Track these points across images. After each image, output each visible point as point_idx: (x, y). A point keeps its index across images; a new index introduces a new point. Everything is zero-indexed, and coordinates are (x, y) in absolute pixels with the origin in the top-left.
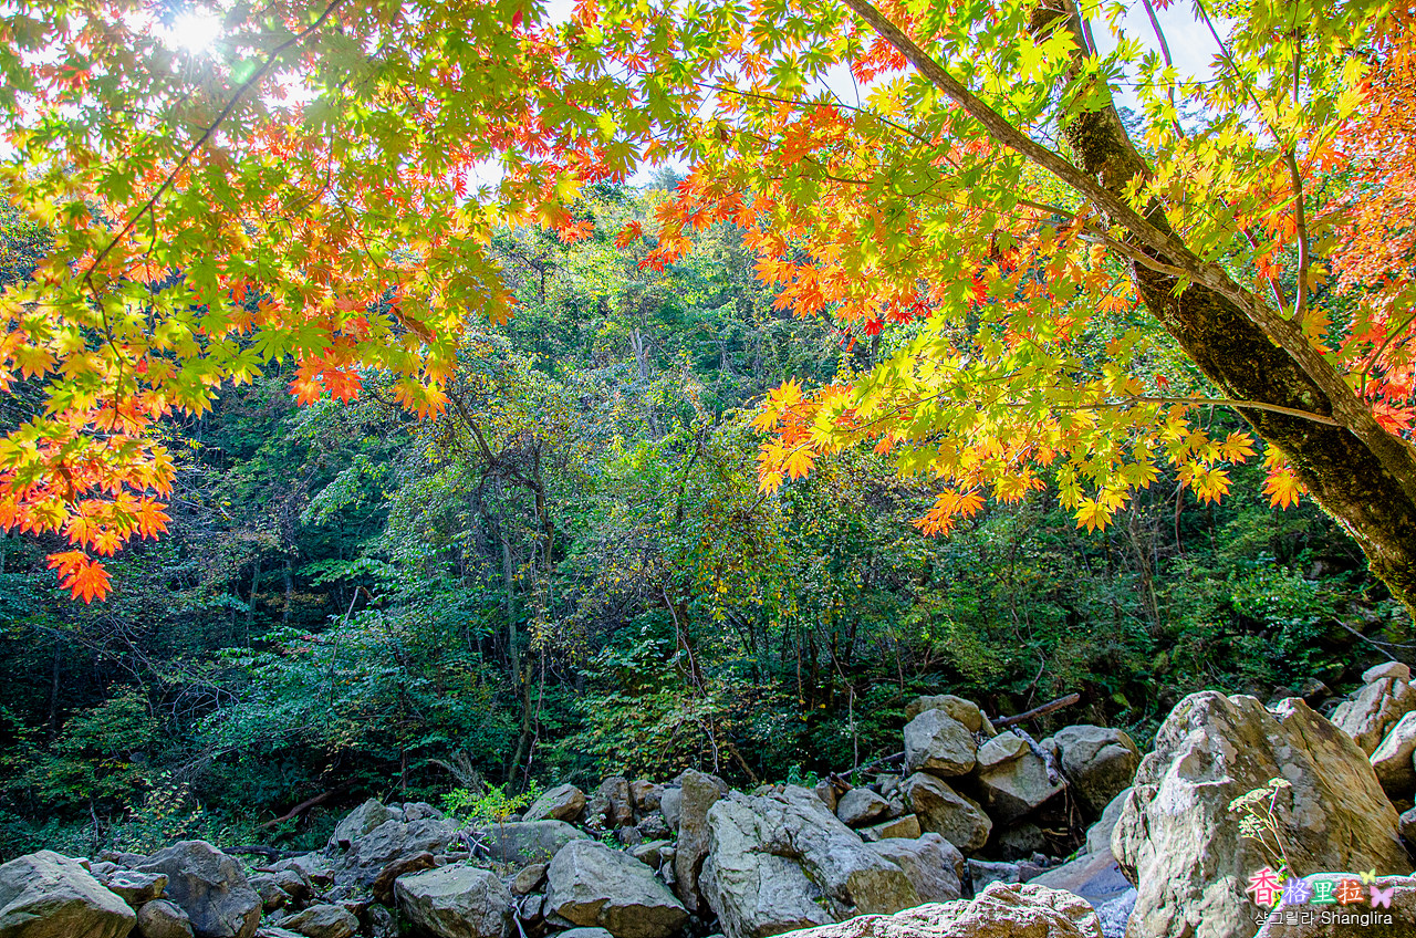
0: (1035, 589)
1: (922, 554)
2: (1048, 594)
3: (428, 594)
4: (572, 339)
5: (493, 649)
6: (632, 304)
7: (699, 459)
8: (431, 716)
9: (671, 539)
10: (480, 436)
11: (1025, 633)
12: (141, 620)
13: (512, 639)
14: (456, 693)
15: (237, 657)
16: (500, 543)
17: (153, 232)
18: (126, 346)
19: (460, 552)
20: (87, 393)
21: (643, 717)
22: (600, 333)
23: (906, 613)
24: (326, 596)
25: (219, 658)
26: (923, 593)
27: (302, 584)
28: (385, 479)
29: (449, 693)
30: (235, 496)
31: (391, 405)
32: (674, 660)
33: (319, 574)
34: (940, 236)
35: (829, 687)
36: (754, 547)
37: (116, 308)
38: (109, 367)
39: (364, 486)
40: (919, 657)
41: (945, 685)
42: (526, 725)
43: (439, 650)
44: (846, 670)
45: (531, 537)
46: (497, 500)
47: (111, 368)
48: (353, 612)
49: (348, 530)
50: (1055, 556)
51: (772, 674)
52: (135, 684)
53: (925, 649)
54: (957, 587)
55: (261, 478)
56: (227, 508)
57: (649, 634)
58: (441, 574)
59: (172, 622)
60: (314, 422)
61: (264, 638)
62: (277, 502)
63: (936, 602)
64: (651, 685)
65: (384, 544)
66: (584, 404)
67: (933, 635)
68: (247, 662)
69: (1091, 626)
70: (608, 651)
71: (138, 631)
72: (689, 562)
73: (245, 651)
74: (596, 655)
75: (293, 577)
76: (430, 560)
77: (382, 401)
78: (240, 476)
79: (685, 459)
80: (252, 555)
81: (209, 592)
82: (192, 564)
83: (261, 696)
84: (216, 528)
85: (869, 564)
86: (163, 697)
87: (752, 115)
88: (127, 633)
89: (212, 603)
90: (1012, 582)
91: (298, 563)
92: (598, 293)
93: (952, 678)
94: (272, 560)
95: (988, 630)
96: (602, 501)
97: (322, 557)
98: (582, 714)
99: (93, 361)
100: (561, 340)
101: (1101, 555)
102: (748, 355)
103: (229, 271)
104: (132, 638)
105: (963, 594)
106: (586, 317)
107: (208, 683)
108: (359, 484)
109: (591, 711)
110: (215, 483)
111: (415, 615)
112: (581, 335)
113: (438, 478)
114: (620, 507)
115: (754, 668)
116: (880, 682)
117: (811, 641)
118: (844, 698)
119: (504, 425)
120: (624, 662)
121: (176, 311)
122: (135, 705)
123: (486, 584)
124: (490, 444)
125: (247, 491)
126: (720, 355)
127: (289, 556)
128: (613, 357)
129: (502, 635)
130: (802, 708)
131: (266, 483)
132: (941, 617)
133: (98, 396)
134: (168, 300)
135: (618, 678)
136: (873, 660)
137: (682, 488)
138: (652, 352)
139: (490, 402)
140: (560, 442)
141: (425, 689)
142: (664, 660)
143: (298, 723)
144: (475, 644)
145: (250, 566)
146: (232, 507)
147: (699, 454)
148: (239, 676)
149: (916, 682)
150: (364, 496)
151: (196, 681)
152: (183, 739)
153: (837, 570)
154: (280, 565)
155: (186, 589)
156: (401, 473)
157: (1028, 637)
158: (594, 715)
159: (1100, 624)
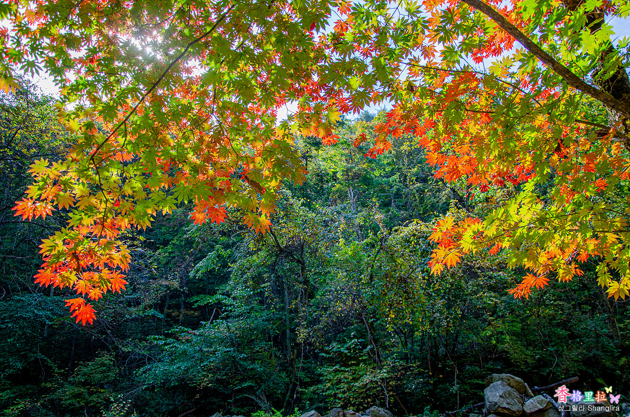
0: (551, 320)
1: (492, 301)
2: (558, 323)
3: (248, 313)
4: (320, 192)
5: (279, 341)
6: (348, 176)
7: (381, 251)
8: (247, 372)
9: (367, 290)
10: (275, 238)
11: (546, 343)
12: (114, 320)
13: (287, 336)
14: (260, 361)
15: (157, 340)
16: (283, 289)
17: (125, 136)
18: (109, 193)
19: (264, 293)
20: (89, 217)
21: (351, 378)
22: (333, 189)
23: (483, 330)
24: (200, 312)
25: (148, 340)
26: (493, 320)
27: (189, 306)
28: (229, 257)
29: (257, 362)
30: (159, 263)
31: (234, 222)
32: (367, 350)
33: (197, 301)
34: (532, 139)
35: (444, 366)
36: (408, 295)
37: (106, 174)
38: (101, 204)
39: (220, 260)
40: (490, 353)
41: (504, 368)
42: (293, 379)
43: (252, 341)
44: (453, 359)
45: (299, 287)
46: (283, 269)
47: (102, 204)
48: (212, 320)
49: (211, 281)
50: (561, 303)
51: (415, 359)
52: (109, 351)
53: (494, 349)
54: (509, 317)
55: (172, 255)
56: (155, 269)
57: (355, 336)
58: (255, 304)
59: (127, 322)
60: (197, 230)
61: (170, 332)
62: (179, 266)
63: (500, 325)
64: (355, 362)
65: (228, 288)
66: (326, 224)
67: (498, 342)
68: (161, 343)
69: (582, 341)
70: (334, 344)
71: (112, 326)
72: (375, 302)
73: (161, 337)
74: (328, 346)
75: (184, 302)
76: (249, 296)
77: (230, 220)
78: (161, 254)
79: (374, 251)
80: (166, 291)
81: (145, 308)
82: (138, 295)
83: (167, 359)
84: (150, 278)
85: (465, 305)
86: (121, 358)
87: (427, 77)
88: (107, 326)
89: (146, 314)
90: (539, 316)
91: (187, 296)
92: (332, 170)
93: (507, 365)
94: (174, 294)
95: (526, 341)
96: (333, 271)
97: (198, 294)
98: (321, 375)
99: (93, 200)
100: (315, 193)
101: (586, 304)
102: (404, 200)
103: (162, 155)
104: (109, 329)
105: (513, 321)
106: (327, 181)
107: (143, 352)
108: (217, 259)
109: (326, 374)
110: (150, 257)
111: (241, 323)
112: (324, 190)
113: (255, 257)
114: (341, 274)
115: (406, 354)
116: (470, 365)
117: (435, 342)
118: (452, 373)
119: (288, 232)
120: (342, 349)
121: (135, 175)
122: (108, 361)
123: (276, 309)
124: (280, 242)
125: (165, 261)
126: (390, 201)
127: (183, 292)
128: (339, 201)
129: (283, 334)
130: (430, 377)
131: (174, 257)
132: (502, 333)
133: (95, 218)
134: (131, 171)
135: (339, 358)
136: (466, 353)
137: (373, 265)
138: (358, 198)
139: (281, 222)
140: (314, 241)
141: (245, 359)
142: (362, 349)
143: (184, 373)
144: (270, 337)
145: (165, 296)
146: (158, 268)
147: (381, 248)
148: (157, 349)
149: (489, 365)
150: (219, 265)
151: (137, 350)
152: (130, 379)
153: (449, 308)
154: (179, 296)
155: (135, 306)
156: (237, 255)
157: (548, 345)
158: (326, 376)
159: (588, 340)
